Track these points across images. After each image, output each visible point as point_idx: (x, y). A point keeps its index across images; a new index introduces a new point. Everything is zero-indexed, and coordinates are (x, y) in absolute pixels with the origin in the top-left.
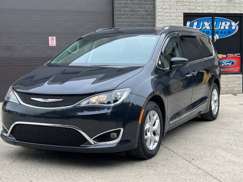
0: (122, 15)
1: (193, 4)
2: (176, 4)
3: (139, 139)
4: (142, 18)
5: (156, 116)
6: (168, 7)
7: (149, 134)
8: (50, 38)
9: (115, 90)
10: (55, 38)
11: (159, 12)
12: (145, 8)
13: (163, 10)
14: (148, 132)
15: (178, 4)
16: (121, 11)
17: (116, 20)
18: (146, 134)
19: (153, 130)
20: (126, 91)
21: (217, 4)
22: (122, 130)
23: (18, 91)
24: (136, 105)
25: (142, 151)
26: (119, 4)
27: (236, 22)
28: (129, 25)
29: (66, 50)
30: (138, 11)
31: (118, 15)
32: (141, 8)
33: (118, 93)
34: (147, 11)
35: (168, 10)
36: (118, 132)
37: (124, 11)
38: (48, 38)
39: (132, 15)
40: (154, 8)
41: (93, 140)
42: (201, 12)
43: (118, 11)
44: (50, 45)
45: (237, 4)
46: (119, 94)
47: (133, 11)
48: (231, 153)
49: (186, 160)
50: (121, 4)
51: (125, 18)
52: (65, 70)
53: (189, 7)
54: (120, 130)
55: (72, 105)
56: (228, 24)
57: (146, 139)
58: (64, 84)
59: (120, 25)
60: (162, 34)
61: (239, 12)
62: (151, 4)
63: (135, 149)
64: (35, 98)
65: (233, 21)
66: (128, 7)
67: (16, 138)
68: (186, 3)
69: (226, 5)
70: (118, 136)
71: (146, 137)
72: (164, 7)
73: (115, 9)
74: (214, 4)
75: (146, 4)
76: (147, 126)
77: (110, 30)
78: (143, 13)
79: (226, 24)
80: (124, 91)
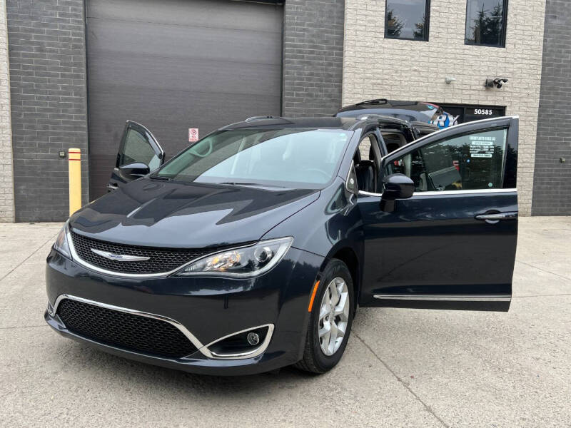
0: (294, 100)
1: (396, 89)
2: (371, 86)
3: (307, 341)
4: (322, 106)
5: (342, 285)
6: (360, 90)
7: (327, 324)
8: (190, 130)
9: (260, 243)
10: (197, 130)
11: (347, 98)
12: (327, 91)
13: (353, 96)
14: (326, 319)
15: (375, 88)
16: (292, 94)
17: (285, 107)
18: (322, 325)
19: (336, 314)
20: (284, 243)
21: (430, 90)
22: (271, 327)
23: (75, 233)
24: (303, 264)
25: (312, 363)
26: (290, 84)
27: (454, 116)
28: (304, 116)
29: (189, 151)
30: (317, 96)
31: (289, 100)
32: (321, 91)
33: (265, 248)
34: (330, 96)
35: (359, 96)
36: (263, 333)
37: (297, 95)
38: (188, 131)
39: (308, 101)
40: (341, 91)
41: (209, 348)
42: (406, 99)
43: (288, 94)
44: (190, 140)
45: (457, 91)
46: (267, 249)
47: (310, 95)
48: (481, 359)
49: (399, 380)
50: (293, 84)
51: (298, 105)
52: (174, 190)
53: (389, 92)
54: (268, 327)
55: (168, 270)
56: (444, 118)
57: (321, 338)
58: (158, 223)
59: (291, 116)
60: (356, 128)
61: (459, 102)
62: (336, 86)
63: (300, 361)
64: (103, 250)
65: (451, 114)
66: (302, 89)
67: (66, 325)
68: (386, 87)
69: (442, 91)
70: (262, 340)
71: (321, 333)
72: (355, 91)
73: (285, 92)
74: (425, 89)
75: (328, 86)
76: (324, 310)
77: (269, 119)
78: (324, 99)
79: (440, 118)
80: (280, 244)
